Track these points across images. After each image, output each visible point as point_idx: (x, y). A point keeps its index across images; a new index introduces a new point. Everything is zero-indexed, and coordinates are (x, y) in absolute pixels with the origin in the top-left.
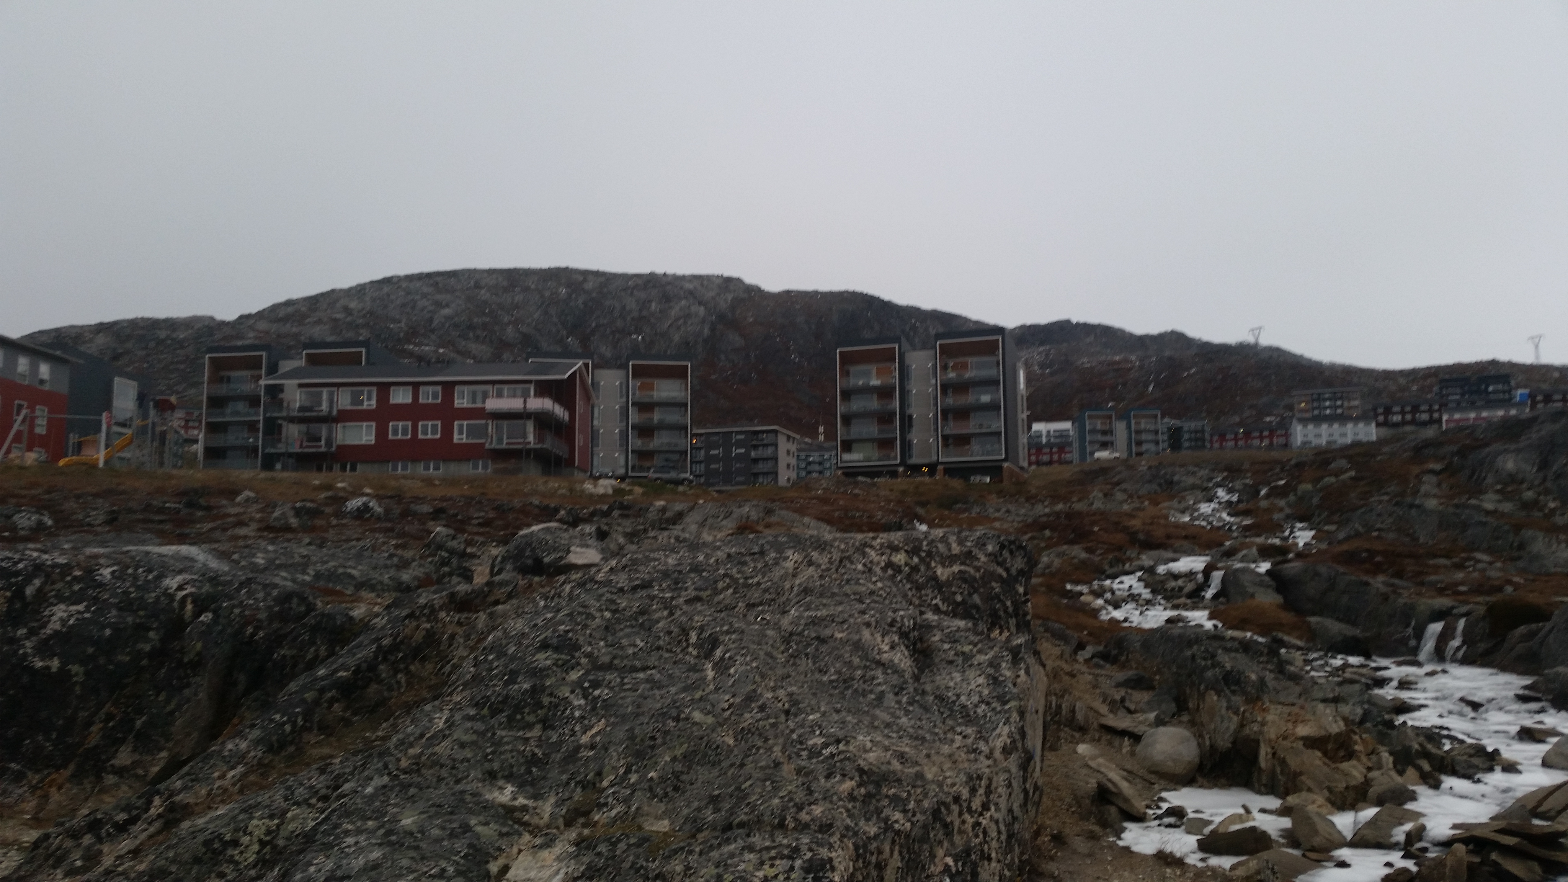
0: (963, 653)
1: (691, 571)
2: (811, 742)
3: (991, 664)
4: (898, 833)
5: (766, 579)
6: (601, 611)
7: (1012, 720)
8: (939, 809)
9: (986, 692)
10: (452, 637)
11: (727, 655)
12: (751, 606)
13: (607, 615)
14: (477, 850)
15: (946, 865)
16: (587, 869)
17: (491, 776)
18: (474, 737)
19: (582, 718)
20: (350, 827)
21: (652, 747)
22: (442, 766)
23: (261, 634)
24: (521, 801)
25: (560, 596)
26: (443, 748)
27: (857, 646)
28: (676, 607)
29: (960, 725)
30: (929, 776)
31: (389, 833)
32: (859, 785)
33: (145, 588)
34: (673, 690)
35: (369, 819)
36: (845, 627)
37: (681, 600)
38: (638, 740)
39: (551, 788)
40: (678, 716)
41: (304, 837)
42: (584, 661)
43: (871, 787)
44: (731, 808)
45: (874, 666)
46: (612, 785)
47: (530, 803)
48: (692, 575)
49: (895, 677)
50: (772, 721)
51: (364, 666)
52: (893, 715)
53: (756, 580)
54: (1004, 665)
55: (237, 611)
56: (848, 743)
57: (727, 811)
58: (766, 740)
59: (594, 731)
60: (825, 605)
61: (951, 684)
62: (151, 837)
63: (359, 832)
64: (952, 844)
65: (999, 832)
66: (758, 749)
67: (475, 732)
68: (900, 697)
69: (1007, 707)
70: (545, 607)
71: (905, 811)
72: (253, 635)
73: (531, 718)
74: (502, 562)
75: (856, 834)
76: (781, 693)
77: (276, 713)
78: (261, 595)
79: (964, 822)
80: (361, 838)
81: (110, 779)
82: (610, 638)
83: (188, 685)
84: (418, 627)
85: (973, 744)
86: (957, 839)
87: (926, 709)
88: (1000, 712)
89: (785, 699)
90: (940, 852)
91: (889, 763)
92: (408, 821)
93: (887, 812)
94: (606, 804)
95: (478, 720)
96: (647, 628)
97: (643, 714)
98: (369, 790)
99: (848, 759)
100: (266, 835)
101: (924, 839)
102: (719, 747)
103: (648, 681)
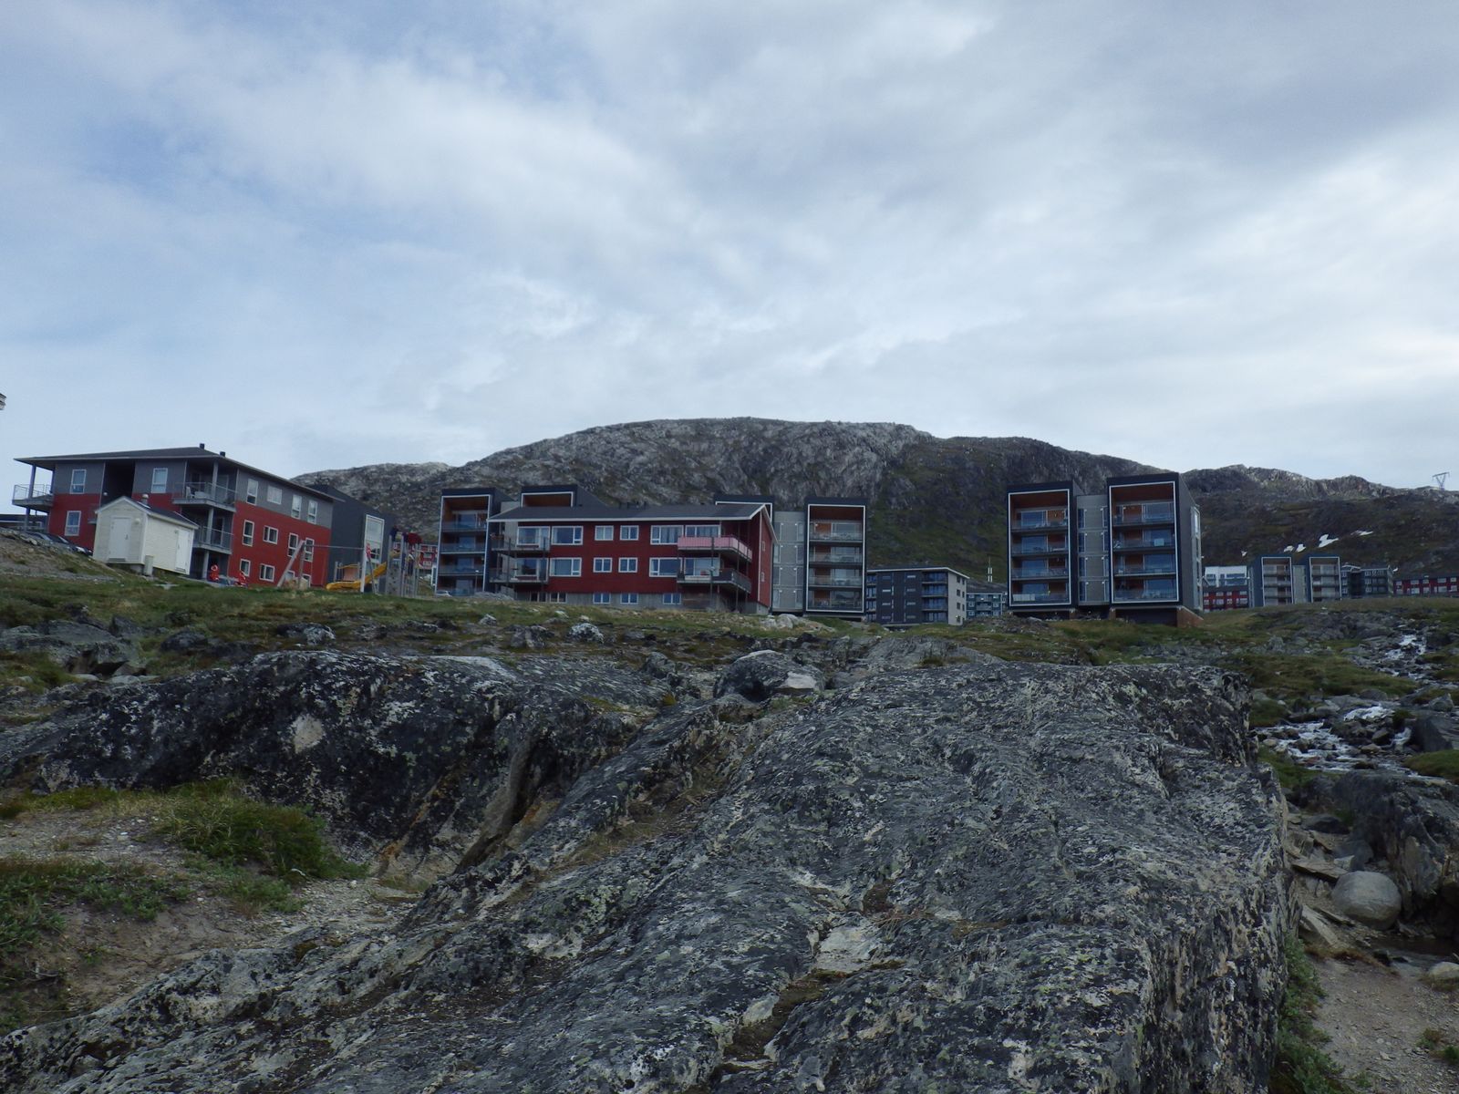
0: (1210, 779)
1: (936, 693)
2: (1086, 851)
3: (1240, 790)
4: (1185, 935)
5: (1007, 704)
6: (863, 725)
7: (1272, 842)
8: (1219, 917)
9: (1239, 815)
10: (728, 744)
11: (988, 770)
12: (997, 728)
13: (869, 729)
14: (795, 923)
15: (1230, 968)
16: (896, 946)
17: (792, 862)
18: (773, 828)
19: (863, 818)
20: (684, 896)
21: (933, 848)
22: (750, 851)
23: (554, 734)
24: (820, 885)
25: (817, 712)
26: (749, 835)
27: (1111, 768)
28: (928, 725)
29: (1222, 843)
30: (1203, 887)
31: (720, 902)
32: (1143, 891)
33: (462, 690)
34: (941, 799)
35: (699, 890)
36: (1095, 749)
37: (932, 720)
38: (919, 841)
39: (846, 877)
40: (953, 821)
41: (646, 901)
42: (856, 769)
43: (1153, 893)
44: (1022, 903)
45: (1129, 787)
46: (900, 877)
47: (830, 888)
48: (938, 698)
49: (1152, 797)
50: (1043, 830)
51: (661, 763)
52: (1157, 830)
53: (997, 704)
54: (1254, 791)
55: (534, 713)
56: (1124, 852)
57: (1018, 906)
58: (1041, 847)
59: (874, 830)
60: (1069, 729)
61: (1203, 807)
62: (514, 894)
63: (693, 900)
64: (1231, 950)
65: (1272, 944)
66: (1035, 854)
67: (773, 824)
68: (1159, 816)
69: (1265, 830)
70: (805, 721)
71: (1188, 917)
72: (548, 734)
73: (817, 816)
74: (723, 684)
75: (1148, 932)
76: (1046, 806)
77: (597, 797)
78: (549, 701)
79: (1239, 932)
80: (697, 905)
81: (435, 851)
82: (875, 750)
83: (497, 774)
84: (699, 733)
85: (1239, 861)
86: (1235, 946)
87: (1188, 829)
88: (1259, 834)
89: (1051, 812)
90: (1223, 957)
91: (1164, 873)
92: (733, 894)
93: (1171, 916)
94: (898, 894)
95: (773, 814)
96: (905, 744)
97: (918, 818)
98: (695, 866)
99: (1128, 867)
100: (611, 898)
101: (1208, 943)
102: (995, 850)
103: (916, 790)
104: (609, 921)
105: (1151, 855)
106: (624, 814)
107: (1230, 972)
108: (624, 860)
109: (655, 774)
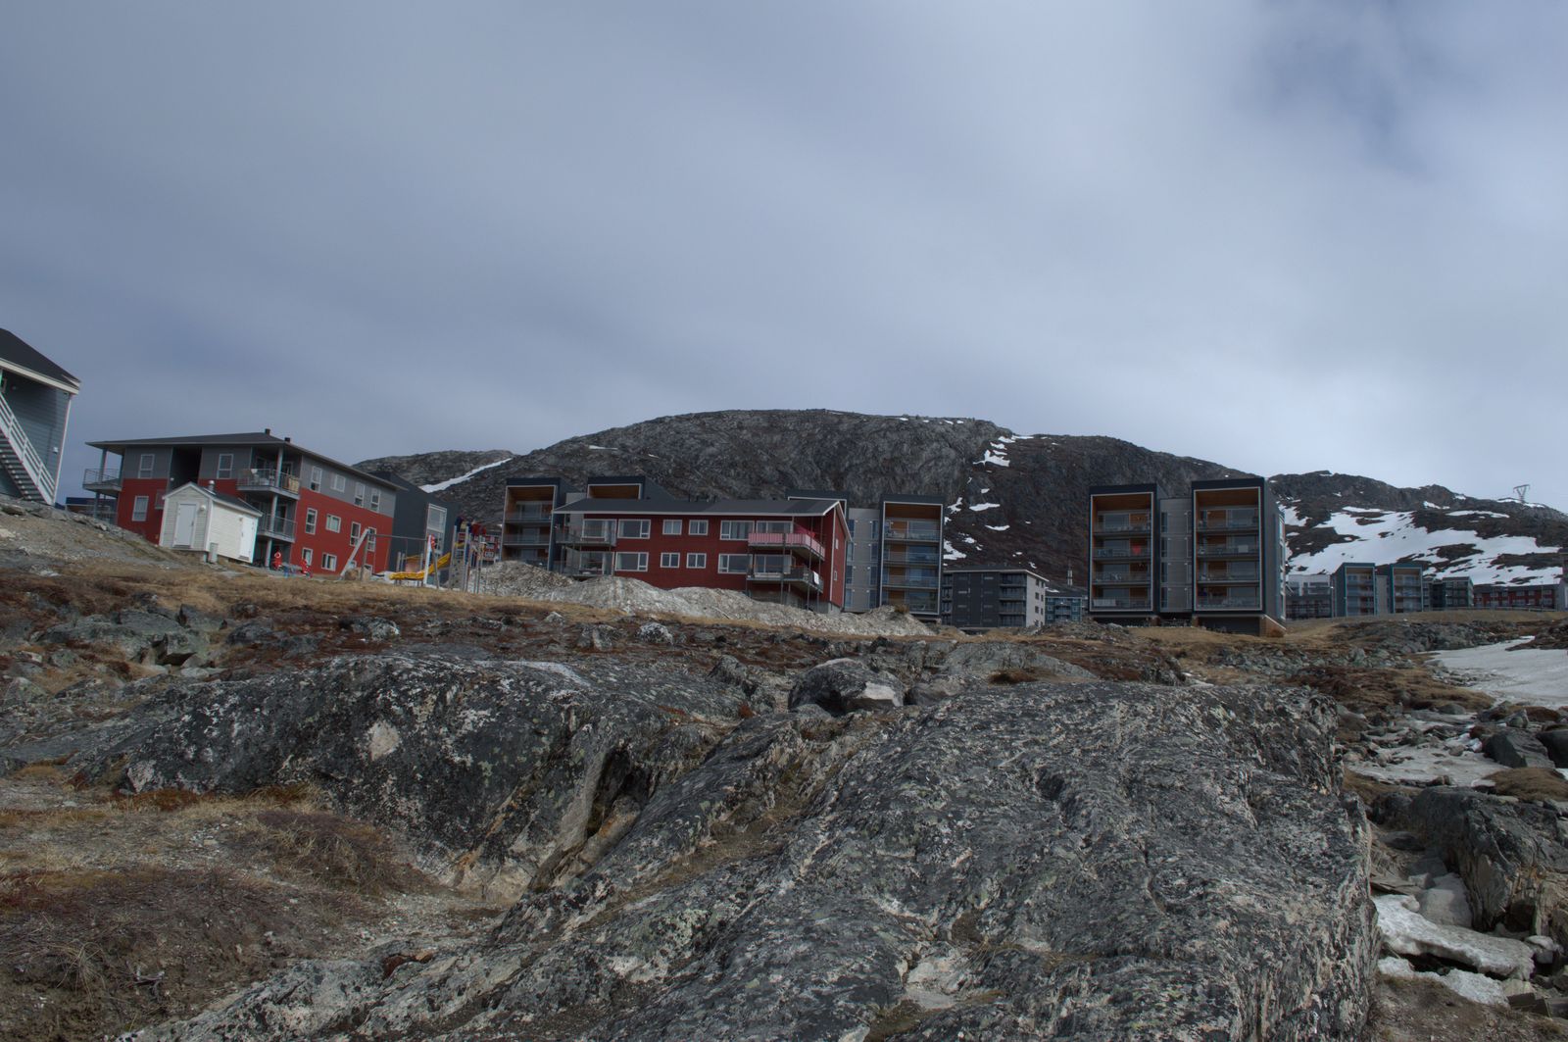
1: (1023, 715)
2: (1176, 882)
3: (1327, 819)
4: (1272, 969)
5: (1096, 726)
6: (951, 747)
7: (1357, 873)
8: (1305, 951)
9: (1326, 845)
10: (811, 763)
11: (1077, 797)
13: (956, 752)
14: (884, 952)
15: (1314, 1000)
17: (880, 889)
18: (860, 854)
19: (950, 845)
20: (771, 922)
21: (1023, 877)
22: (838, 876)
23: (631, 746)
24: (907, 913)
25: (902, 731)
26: (836, 860)
27: (1200, 795)
28: (1016, 748)
30: (1290, 921)
31: (809, 930)
32: (1232, 925)
34: (1030, 826)
36: (1185, 776)
37: (1020, 742)
38: (1008, 869)
39: (934, 905)
40: (1042, 850)
41: (732, 926)
42: (943, 793)
45: (1219, 816)
46: (989, 907)
48: (1026, 719)
49: (1241, 827)
50: (1133, 861)
52: (1245, 862)
54: (1341, 820)
56: (1213, 886)
58: (1131, 878)
59: (962, 857)
60: (1159, 755)
61: (1290, 836)
63: (780, 927)
64: (1317, 982)
66: (1125, 885)
68: (1248, 846)
69: (1352, 861)
70: (890, 740)
71: (1276, 951)
73: (904, 842)
74: (799, 692)
75: (1236, 967)
76: (1136, 835)
77: (678, 816)
79: (1324, 965)
80: (785, 933)
81: (510, 862)
83: (572, 786)
84: (782, 751)
85: (1326, 893)
86: (1320, 978)
87: (1275, 859)
88: (1345, 865)
89: (1141, 841)
90: (1308, 990)
91: (1253, 906)
92: (821, 921)
93: (1259, 950)
94: (987, 924)
95: (859, 839)
96: (992, 768)
97: (1007, 846)
99: (1218, 900)
101: (1294, 977)
102: (1085, 881)
103: (1005, 815)
104: (696, 945)
105: (1241, 888)
106: (705, 834)
107: (1314, 1004)
108: (709, 884)
109: (737, 794)
